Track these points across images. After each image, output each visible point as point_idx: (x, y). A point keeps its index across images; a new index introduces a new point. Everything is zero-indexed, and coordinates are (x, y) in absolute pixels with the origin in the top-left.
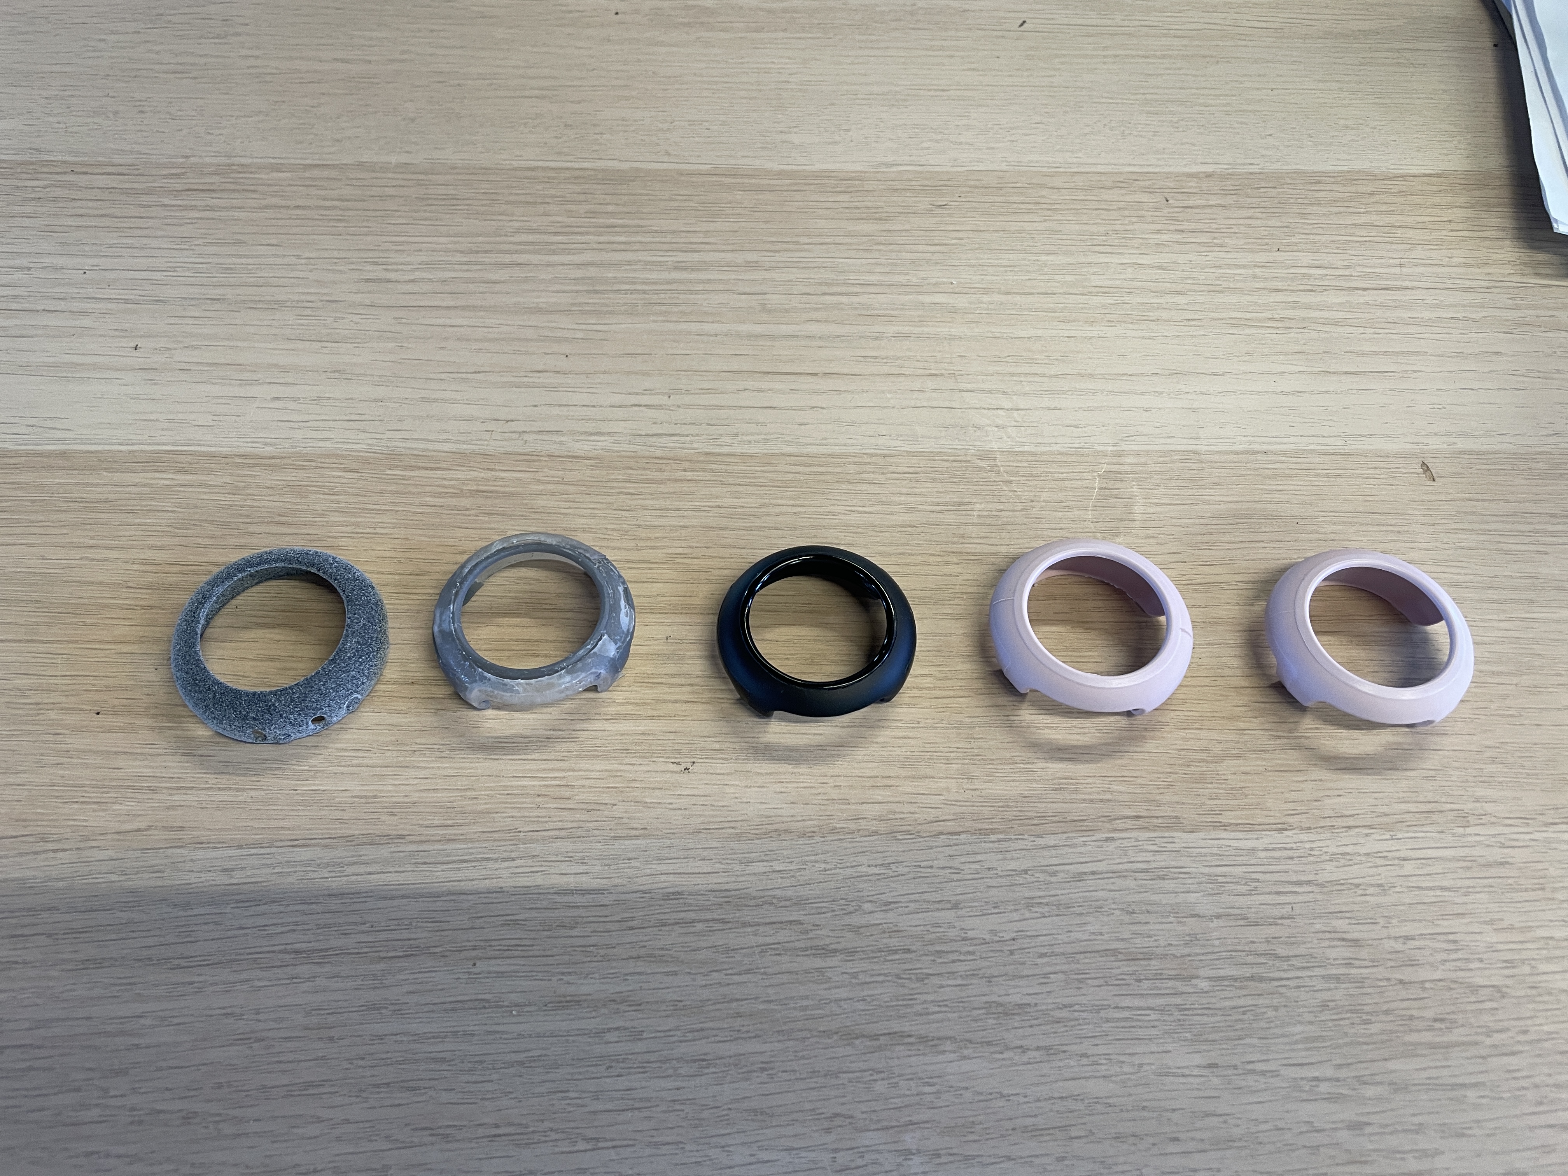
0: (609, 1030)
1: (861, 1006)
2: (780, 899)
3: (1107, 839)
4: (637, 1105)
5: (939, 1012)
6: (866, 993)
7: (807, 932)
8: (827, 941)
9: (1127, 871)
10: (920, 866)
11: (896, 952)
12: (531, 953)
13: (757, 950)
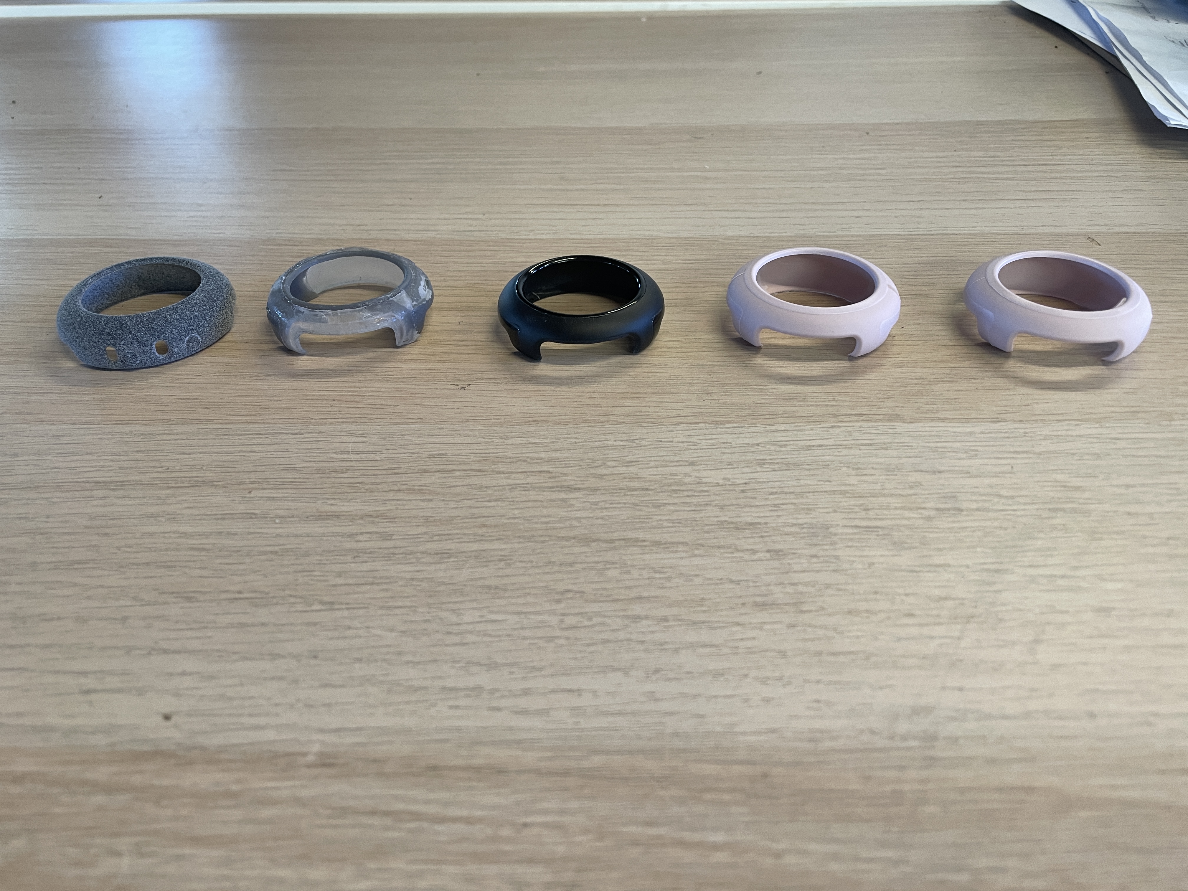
0: (361, 533)
1: (600, 522)
2: (532, 459)
3: (833, 427)
4: (376, 581)
5: (672, 527)
6: (604, 514)
7: (555, 477)
8: (573, 483)
9: (852, 445)
10: (661, 441)
11: (635, 490)
12: (301, 487)
13: (507, 488)
